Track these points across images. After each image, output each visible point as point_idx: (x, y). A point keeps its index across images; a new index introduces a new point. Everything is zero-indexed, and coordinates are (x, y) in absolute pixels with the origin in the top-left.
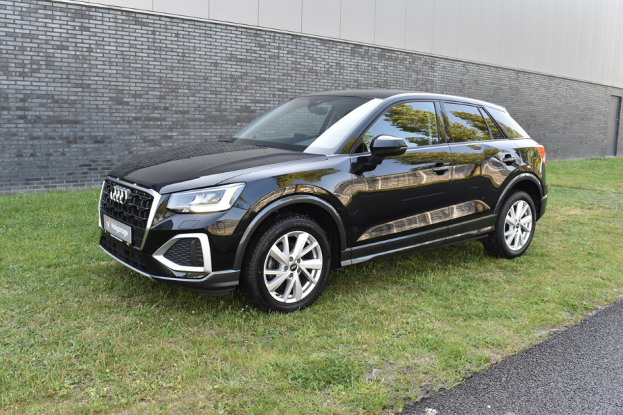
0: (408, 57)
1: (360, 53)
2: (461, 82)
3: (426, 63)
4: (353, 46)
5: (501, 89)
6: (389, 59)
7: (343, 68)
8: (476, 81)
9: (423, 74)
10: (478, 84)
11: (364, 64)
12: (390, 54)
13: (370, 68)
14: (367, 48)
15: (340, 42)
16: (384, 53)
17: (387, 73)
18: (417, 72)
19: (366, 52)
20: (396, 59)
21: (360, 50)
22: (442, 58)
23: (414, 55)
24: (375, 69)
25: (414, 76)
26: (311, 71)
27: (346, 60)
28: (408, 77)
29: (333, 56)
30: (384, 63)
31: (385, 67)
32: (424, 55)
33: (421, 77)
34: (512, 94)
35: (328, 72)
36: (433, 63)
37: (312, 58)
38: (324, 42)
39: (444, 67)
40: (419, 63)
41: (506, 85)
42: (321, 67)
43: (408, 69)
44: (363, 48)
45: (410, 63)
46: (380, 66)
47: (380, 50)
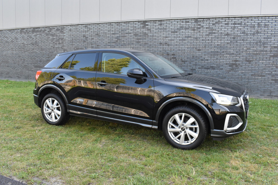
0: (47, 29)
1: (24, 32)
2: (84, 36)
3: (58, 30)
4: (21, 30)
5: (124, 36)
6: (37, 31)
7: (17, 39)
8: (97, 34)
9: (57, 36)
10: (100, 36)
11: (26, 36)
12: (37, 30)
14: (27, 29)
15: (16, 29)
16: (35, 30)
17: (36, 38)
18: (53, 35)
19: (26, 31)
20: (41, 31)
23: (50, 27)
24: (31, 37)
25: (51, 37)
26: (7, 42)
27: (19, 36)
28: (48, 38)
29: (14, 35)
30: (35, 34)
31: (35, 36)
32: (56, 26)
33: (56, 37)
34: (138, 39)
35: (12, 42)
36: (62, 29)
37: (7, 37)
38: (10, 30)
39: (70, 30)
40: (53, 31)
41: (130, 33)
42: (10, 40)
43: (47, 34)
44: (25, 29)
45: (48, 31)
46: (33, 35)
47: (33, 29)
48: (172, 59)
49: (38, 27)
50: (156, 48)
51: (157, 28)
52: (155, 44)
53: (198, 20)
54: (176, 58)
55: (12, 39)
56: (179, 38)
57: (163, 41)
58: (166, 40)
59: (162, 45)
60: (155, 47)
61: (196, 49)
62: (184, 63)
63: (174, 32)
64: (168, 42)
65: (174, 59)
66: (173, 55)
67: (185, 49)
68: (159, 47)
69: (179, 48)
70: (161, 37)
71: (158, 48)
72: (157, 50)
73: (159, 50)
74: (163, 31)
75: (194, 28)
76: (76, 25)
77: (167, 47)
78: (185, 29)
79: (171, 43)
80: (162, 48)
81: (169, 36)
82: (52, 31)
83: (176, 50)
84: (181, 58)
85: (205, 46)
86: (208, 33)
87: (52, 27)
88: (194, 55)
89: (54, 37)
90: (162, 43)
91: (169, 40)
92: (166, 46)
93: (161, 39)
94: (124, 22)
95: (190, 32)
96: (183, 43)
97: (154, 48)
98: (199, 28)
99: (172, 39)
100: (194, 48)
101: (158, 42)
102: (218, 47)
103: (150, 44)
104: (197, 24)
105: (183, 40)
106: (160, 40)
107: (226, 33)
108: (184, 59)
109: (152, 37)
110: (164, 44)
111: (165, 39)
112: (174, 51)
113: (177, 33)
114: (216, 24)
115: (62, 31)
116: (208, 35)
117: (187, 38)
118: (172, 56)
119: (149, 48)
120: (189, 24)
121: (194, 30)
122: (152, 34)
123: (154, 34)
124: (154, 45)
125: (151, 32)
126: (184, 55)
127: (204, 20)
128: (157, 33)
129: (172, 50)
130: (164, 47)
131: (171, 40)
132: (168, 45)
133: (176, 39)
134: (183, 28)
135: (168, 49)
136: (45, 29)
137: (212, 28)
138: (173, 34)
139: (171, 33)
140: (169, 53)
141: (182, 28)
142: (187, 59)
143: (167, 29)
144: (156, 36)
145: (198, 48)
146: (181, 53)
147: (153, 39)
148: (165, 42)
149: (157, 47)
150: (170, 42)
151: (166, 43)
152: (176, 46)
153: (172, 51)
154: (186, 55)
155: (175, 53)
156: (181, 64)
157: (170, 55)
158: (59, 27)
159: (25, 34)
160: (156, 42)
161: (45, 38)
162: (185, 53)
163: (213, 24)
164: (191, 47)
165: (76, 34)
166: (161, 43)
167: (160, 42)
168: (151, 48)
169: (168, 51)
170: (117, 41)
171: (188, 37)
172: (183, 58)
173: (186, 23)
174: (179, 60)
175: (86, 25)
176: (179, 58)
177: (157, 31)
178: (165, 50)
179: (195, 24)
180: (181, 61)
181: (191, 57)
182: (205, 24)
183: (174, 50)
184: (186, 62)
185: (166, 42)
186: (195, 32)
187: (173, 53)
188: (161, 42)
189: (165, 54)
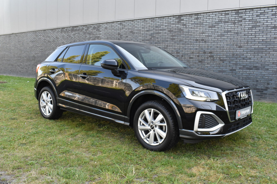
0: (85, 27)
2: (119, 34)
3: (94, 28)
4: (62, 29)
5: (158, 33)
6: (76, 30)
7: (58, 38)
8: (132, 32)
10: (134, 33)
11: (65, 35)
12: (76, 28)
13: (68, 37)
15: (57, 28)
16: (74, 28)
17: (75, 37)
18: (90, 34)
19: (66, 30)
20: (79, 30)
21: (64, 30)
22: (104, 23)
23: (88, 26)
24: (70, 36)
25: (88, 36)
26: (49, 41)
27: (59, 35)
28: (85, 37)
29: (55, 34)
31: (74, 35)
32: (93, 24)
33: (92, 36)
35: (54, 41)
36: (98, 27)
37: (49, 37)
38: (52, 30)
39: (106, 28)
41: (165, 30)
42: (51, 40)
43: (85, 33)
44: (65, 28)
45: (86, 30)
46: (72, 34)
47: (72, 28)
48: (209, 58)
49: (77, 26)
50: (191, 46)
51: (193, 22)
52: (191, 40)
53: (240, 11)
54: (213, 56)
55: (53, 39)
56: (218, 34)
57: (200, 37)
58: (203, 36)
59: (198, 42)
60: (190, 44)
61: (237, 46)
62: (222, 62)
63: (212, 27)
64: (205, 38)
65: (212, 58)
66: (211, 53)
67: (223, 46)
68: (194, 44)
69: (217, 45)
70: (197, 33)
71: (193, 46)
72: (192, 47)
73: (194, 47)
74: (199, 26)
75: (235, 21)
76: (111, 22)
77: (204, 43)
78: (225, 23)
79: (208, 40)
80: (198, 45)
81: (206, 31)
82: (89, 30)
83: (214, 47)
84: (219, 56)
85: (248, 42)
86: (251, 26)
87: (89, 26)
88: (234, 53)
89: (91, 36)
90: (199, 40)
91: (206, 35)
92: (202, 42)
93: (198, 35)
94: (158, 18)
95: (230, 26)
96: (222, 39)
97: (190, 46)
98: (241, 21)
99: (209, 34)
100: (235, 45)
101: (194, 38)
102: (263, 42)
103: (185, 41)
104: (238, 16)
105: (222, 35)
106: (196, 37)
107: (273, 25)
108: (223, 58)
109: (188, 33)
110: (201, 40)
111: (202, 34)
112: (211, 49)
113: (215, 27)
114: (261, 15)
115: (99, 29)
116: (251, 29)
117: (226, 34)
118: (210, 55)
119: (184, 46)
120: (228, 17)
121: (234, 23)
122: (188, 30)
123: (190, 30)
124: (190, 42)
125: (186, 27)
126: (223, 53)
127: (247, 11)
128: (193, 28)
129: (210, 47)
130: (200, 44)
131: (208, 36)
132: (205, 42)
133: (214, 34)
134: (222, 21)
135: (205, 46)
136: (83, 28)
137: (255, 20)
138: (211, 29)
139: (209, 28)
140: (206, 51)
141: (220, 21)
142: (226, 57)
143: (204, 24)
144: (191, 32)
145: (239, 45)
146: (220, 51)
147: (188, 35)
148: (201, 38)
149: (192, 44)
150: (207, 38)
151: (203, 40)
152: (214, 42)
153: (209, 49)
154: (225, 53)
155: (212, 51)
156: (219, 63)
157: (207, 53)
158: (96, 25)
159: (65, 33)
160: (192, 39)
161: (82, 37)
162: (224, 51)
163: (257, 16)
164: (231, 43)
165: (111, 32)
166: (197, 40)
167: (196, 38)
168: (186, 46)
169: (205, 49)
170: (151, 39)
171: (228, 32)
172: (221, 56)
173: (225, 15)
174: (217, 58)
175: (121, 22)
176: (217, 56)
177: (193, 26)
178: (201, 47)
179: (235, 17)
180: (219, 60)
181: (231, 55)
182: (247, 16)
183: (212, 47)
184: (225, 61)
185: (203, 38)
186: (236, 25)
187: (210, 51)
188: (198, 38)
189: (201, 53)
